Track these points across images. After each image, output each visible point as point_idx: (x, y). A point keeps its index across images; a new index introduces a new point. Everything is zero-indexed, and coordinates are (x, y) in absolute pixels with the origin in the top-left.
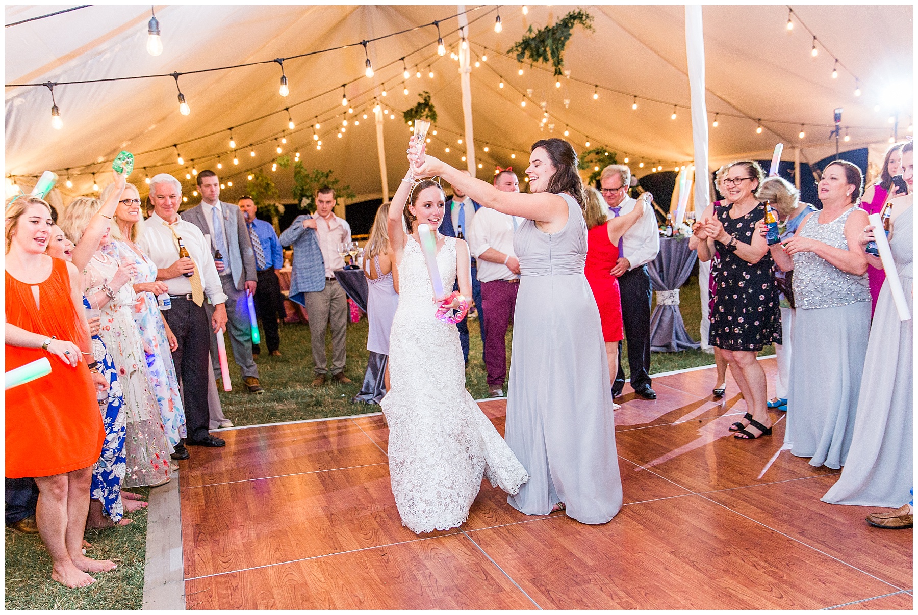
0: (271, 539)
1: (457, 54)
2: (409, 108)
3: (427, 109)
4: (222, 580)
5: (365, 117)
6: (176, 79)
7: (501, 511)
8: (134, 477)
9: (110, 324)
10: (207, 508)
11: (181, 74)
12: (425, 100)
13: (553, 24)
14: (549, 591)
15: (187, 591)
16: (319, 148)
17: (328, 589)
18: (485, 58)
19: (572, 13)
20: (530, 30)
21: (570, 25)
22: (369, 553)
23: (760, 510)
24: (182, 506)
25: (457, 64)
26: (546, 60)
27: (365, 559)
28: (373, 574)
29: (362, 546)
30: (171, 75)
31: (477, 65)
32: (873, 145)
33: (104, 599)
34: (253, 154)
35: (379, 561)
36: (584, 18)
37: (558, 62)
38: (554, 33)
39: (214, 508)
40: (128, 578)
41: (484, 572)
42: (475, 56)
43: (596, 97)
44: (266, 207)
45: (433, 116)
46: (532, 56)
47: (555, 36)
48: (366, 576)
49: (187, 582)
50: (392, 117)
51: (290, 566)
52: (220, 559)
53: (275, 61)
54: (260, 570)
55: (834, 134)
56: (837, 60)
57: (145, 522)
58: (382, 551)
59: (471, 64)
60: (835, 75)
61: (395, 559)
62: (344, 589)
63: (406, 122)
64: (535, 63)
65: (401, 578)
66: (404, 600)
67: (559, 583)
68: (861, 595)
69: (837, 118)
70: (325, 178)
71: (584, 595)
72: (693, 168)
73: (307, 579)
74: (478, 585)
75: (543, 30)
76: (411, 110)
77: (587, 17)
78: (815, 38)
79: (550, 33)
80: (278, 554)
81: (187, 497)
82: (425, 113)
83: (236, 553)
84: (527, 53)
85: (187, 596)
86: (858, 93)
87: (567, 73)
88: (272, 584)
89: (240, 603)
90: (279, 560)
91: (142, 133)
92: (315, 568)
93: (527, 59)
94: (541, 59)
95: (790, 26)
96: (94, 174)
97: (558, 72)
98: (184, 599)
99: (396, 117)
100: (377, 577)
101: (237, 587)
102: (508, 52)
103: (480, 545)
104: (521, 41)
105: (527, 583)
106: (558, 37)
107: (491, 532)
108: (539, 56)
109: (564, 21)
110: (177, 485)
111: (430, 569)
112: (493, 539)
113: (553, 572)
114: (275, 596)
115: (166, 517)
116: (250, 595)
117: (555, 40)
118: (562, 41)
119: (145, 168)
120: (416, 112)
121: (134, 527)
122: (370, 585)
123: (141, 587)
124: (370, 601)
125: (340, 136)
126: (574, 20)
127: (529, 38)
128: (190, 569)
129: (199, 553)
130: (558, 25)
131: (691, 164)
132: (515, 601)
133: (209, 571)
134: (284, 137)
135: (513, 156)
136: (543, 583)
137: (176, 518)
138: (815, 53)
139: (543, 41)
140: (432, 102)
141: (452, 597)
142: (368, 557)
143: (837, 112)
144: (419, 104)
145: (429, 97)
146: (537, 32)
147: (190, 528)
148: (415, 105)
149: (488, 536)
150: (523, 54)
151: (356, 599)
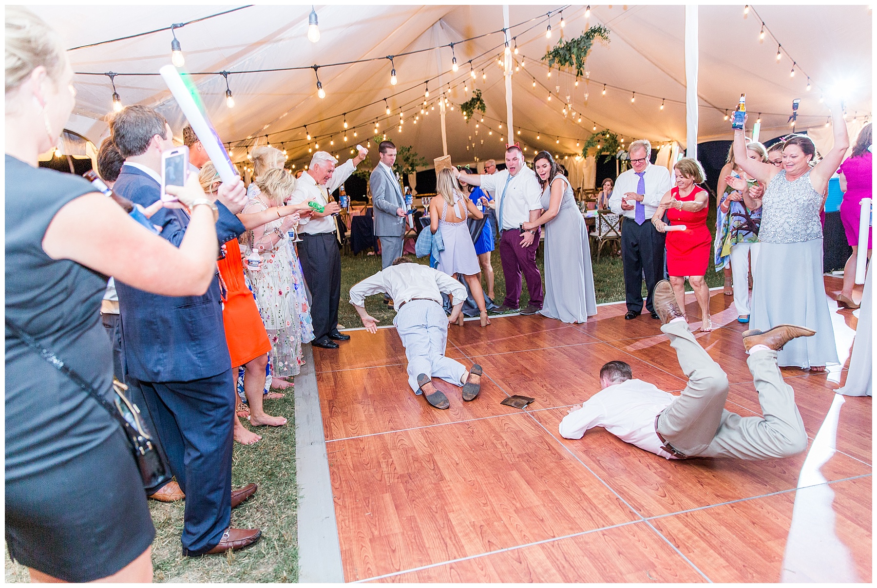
0: (385, 413)
1: (503, 61)
2: (465, 102)
3: (478, 103)
4: (352, 443)
5: (433, 109)
6: (316, 70)
7: (552, 397)
8: (285, 369)
9: (272, 259)
10: (336, 389)
11: (320, 67)
12: (478, 96)
13: (577, 37)
14: (599, 461)
15: (328, 451)
16: (400, 131)
17: (431, 452)
18: (523, 64)
19: (593, 28)
20: (561, 42)
21: (591, 37)
22: (458, 426)
23: (752, 402)
24: (319, 386)
25: (503, 69)
26: (572, 64)
27: (456, 429)
28: (464, 442)
29: (452, 420)
30: (312, 67)
31: (517, 69)
32: (811, 130)
33: (268, 454)
34: (355, 135)
35: (466, 432)
36: (603, 31)
37: (580, 65)
38: (578, 44)
39: (342, 387)
40: (284, 438)
41: (547, 443)
42: (516, 62)
43: (604, 93)
44: (363, 173)
45: (483, 108)
46: (560, 61)
47: (579, 46)
48: (458, 443)
49: (327, 444)
50: (452, 109)
51: (401, 433)
52: (349, 427)
53: (387, 58)
54: (380, 436)
55: (792, 119)
56: (795, 63)
57: (293, 397)
58: (468, 425)
59: (513, 69)
60: (793, 74)
61: (478, 431)
62: (443, 453)
63: (462, 113)
64: (562, 68)
65: (485, 446)
66: (489, 463)
67: (605, 454)
68: (849, 473)
69: (795, 106)
70: (407, 152)
71: (627, 465)
72: (670, 147)
73: (415, 444)
74: (544, 454)
75: (570, 41)
76: (467, 103)
77: (605, 31)
78: (780, 45)
79: (576, 44)
80: (391, 424)
81: (321, 379)
82: (477, 105)
83: (361, 422)
84: (557, 60)
85: (328, 454)
86: (809, 88)
87: (587, 74)
88: (389, 447)
89: (368, 460)
90: (392, 429)
91: (277, 119)
92: (420, 435)
93: (556, 65)
94: (567, 64)
95: (762, 36)
96: (247, 147)
97: (580, 73)
98: (326, 456)
99: (454, 109)
100: (466, 445)
101: (363, 448)
102: (543, 59)
103: (541, 422)
104: (552, 51)
105: (581, 454)
106: (581, 47)
107: (547, 413)
108: (566, 61)
109: (586, 33)
110: (314, 370)
111: (506, 439)
112: (549, 418)
113: (600, 446)
114: (393, 456)
115: (308, 394)
116: (374, 455)
117: (579, 49)
118: (585, 49)
119: (282, 143)
120: (471, 104)
121: (285, 401)
122: (462, 451)
123: (293, 446)
124: (463, 463)
125: (415, 122)
126: (595, 33)
127: (559, 47)
128: (328, 434)
129: (334, 421)
130: (582, 38)
131: (669, 144)
132: (574, 467)
133: (342, 435)
134: (377, 122)
135: (538, 138)
136: (593, 454)
137: (315, 395)
138: (779, 57)
139: (570, 50)
140: (482, 97)
141: (525, 461)
142: (458, 428)
143: (795, 102)
144: (473, 99)
145: (480, 93)
146: (565, 43)
147: (326, 402)
148: (470, 99)
149: (546, 415)
150: (553, 60)
151: (453, 461)
